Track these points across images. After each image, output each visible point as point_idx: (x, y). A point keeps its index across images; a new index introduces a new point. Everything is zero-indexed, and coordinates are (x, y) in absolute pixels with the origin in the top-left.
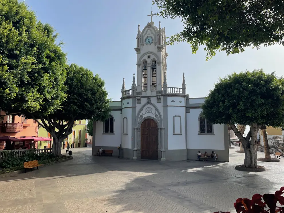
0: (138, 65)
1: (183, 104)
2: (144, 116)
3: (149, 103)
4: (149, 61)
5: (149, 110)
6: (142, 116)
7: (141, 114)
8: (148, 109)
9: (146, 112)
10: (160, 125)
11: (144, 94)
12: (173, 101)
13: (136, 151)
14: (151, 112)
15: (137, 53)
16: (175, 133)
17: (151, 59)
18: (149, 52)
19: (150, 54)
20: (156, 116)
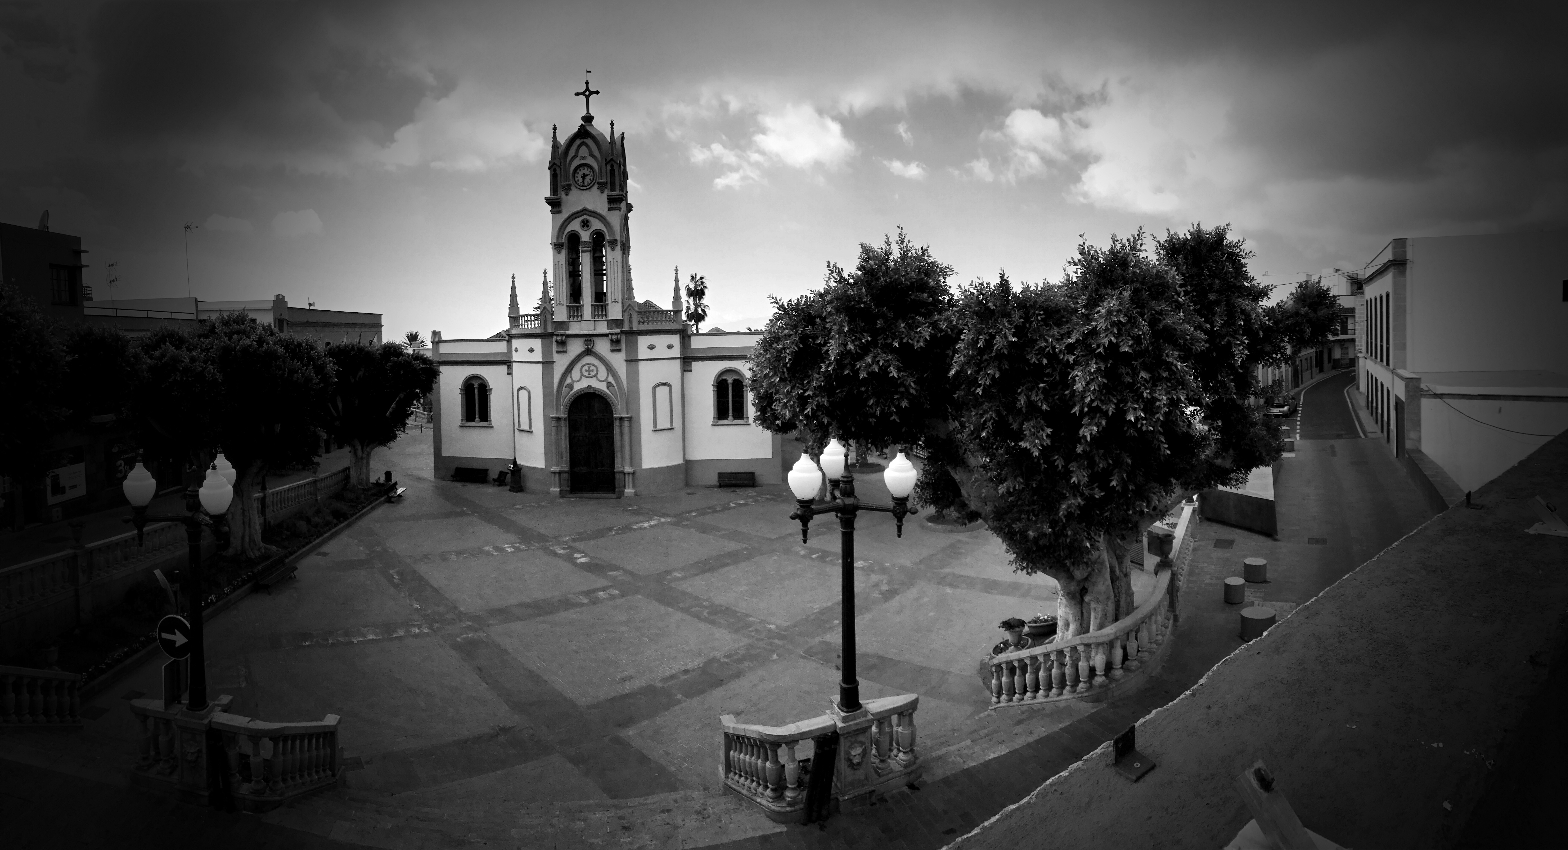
0: (557, 246)
1: (676, 352)
2: (577, 387)
3: (588, 352)
4: (585, 236)
5: (589, 371)
6: (570, 387)
7: (568, 381)
8: (586, 368)
9: (582, 375)
10: (619, 411)
11: (575, 329)
12: (651, 347)
13: (557, 475)
14: (596, 376)
15: (552, 212)
16: (659, 427)
17: (591, 230)
18: (584, 211)
19: (588, 215)
20: (609, 385)
